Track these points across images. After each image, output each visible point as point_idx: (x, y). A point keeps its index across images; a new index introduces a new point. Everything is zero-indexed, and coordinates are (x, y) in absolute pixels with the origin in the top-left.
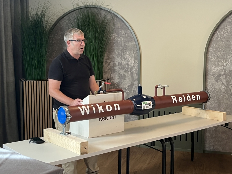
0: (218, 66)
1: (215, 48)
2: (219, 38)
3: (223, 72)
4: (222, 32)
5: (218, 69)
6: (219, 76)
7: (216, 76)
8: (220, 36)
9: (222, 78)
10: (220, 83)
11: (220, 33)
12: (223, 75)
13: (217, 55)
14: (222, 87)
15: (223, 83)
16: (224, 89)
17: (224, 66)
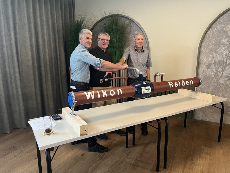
0: (209, 57)
1: (208, 43)
2: (211, 35)
3: (213, 62)
4: (214, 30)
5: (209, 59)
6: (210, 65)
7: (207, 65)
8: (212, 33)
9: (212, 66)
10: (210, 70)
11: (213, 31)
12: (213, 64)
13: (209, 48)
14: (211, 73)
15: (212, 70)
16: (213, 74)
17: (214, 57)
